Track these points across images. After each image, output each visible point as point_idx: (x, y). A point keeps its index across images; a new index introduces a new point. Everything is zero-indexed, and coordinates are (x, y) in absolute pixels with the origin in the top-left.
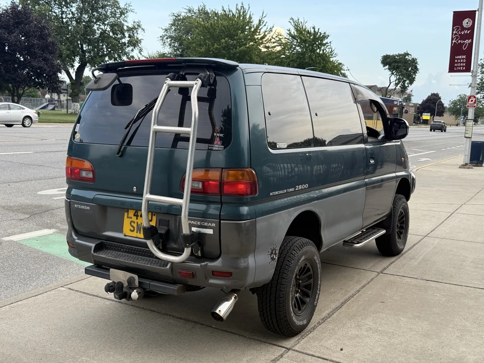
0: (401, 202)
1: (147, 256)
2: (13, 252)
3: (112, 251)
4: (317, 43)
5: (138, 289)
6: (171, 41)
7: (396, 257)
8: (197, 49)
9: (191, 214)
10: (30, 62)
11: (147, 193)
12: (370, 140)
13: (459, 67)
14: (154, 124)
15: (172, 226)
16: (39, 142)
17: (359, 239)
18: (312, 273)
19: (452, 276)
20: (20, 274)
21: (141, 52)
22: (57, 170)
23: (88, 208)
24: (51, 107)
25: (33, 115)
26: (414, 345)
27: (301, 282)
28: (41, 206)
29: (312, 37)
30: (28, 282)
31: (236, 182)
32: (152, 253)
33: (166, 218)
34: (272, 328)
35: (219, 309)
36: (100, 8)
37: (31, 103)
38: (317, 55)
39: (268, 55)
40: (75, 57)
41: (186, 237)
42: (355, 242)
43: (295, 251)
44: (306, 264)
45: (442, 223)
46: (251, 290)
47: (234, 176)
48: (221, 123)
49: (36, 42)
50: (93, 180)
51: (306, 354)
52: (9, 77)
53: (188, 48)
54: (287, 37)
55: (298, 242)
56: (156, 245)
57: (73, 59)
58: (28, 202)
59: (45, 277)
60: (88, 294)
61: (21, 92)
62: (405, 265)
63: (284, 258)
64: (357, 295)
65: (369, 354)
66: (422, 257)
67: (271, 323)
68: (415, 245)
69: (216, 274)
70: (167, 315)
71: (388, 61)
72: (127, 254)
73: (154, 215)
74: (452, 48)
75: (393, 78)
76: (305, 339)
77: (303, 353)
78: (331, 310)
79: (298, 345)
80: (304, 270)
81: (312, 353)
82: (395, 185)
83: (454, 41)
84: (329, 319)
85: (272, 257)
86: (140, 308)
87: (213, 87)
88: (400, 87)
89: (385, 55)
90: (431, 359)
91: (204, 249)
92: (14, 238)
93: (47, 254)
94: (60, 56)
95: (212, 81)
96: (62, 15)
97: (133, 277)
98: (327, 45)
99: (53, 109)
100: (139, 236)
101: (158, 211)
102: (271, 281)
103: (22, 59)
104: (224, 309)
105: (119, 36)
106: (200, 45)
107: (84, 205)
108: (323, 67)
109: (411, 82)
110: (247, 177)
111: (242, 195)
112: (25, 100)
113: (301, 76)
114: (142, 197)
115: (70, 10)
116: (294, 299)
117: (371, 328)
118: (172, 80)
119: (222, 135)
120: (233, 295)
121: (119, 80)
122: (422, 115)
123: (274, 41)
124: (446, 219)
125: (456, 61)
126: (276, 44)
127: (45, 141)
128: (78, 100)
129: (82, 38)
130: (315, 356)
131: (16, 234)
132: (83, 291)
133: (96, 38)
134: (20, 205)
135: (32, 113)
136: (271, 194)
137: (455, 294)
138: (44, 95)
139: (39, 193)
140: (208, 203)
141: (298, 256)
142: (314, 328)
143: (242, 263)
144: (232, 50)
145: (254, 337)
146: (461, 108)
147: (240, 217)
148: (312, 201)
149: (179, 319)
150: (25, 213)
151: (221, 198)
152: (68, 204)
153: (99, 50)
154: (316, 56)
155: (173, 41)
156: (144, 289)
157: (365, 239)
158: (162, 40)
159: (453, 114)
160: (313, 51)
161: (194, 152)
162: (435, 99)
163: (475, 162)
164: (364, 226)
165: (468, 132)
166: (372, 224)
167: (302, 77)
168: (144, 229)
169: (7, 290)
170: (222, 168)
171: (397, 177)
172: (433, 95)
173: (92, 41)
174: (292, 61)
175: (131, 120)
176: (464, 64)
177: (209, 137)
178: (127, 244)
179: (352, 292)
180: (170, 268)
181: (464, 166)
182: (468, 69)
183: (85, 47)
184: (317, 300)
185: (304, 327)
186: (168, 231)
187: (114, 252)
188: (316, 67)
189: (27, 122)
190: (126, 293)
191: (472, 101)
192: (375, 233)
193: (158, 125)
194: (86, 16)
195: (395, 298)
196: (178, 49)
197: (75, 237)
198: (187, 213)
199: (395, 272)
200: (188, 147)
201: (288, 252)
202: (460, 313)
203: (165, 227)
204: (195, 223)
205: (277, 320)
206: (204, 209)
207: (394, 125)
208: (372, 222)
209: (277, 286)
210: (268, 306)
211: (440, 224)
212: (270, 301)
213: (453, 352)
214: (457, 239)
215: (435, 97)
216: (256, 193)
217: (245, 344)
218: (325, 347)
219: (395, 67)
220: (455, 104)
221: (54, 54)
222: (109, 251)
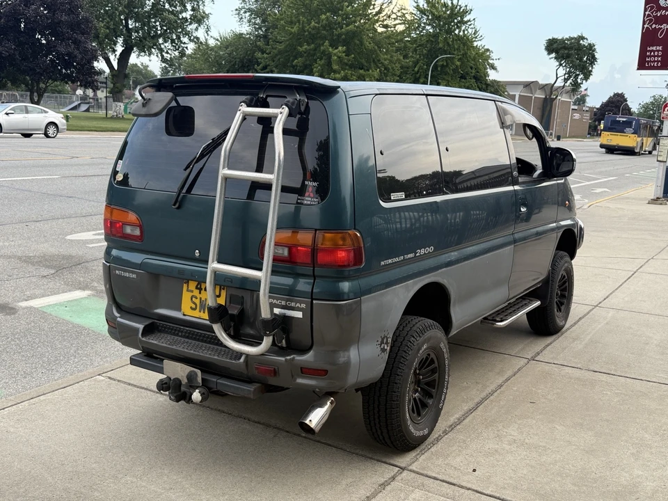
0: (563, 262)
1: (213, 343)
2: (33, 324)
3: (166, 335)
4: (456, 21)
5: (200, 389)
6: (251, 15)
7: (554, 337)
8: (286, 28)
9: (273, 290)
10: (55, 46)
11: (213, 262)
12: (521, 179)
13: (652, 62)
14: (224, 168)
15: (248, 305)
16: (68, 161)
17: (503, 314)
18: (437, 366)
19: (629, 366)
20: (42, 355)
21: (209, 32)
22: (93, 203)
23: (134, 276)
24: (84, 107)
25: (60, 122)
26: (573, 466)
27: (421, 377)
28: (70, 257)
29: (448, 13)
30: (53, 368)
31: (335, 249)
32: (219, 340)
33: (239, 293)
34: (381, 440)
35: (310, 418)
37: (56, 101)
38: (455, 37)
39: (386, 38)
40: (116, 38)
41: (265, 322)
42: (498, 319)
43: (414, 337)
44: (429, 355)
45: (619, 287)
47: (332, 240)
48: (316, 161)
49: (64, 18)
50: (141, 238)
51: (427, 476)
52: (26, 66)
53: (275, 27)
54: (414, 12)
55: (418, 325)
56: (226, 331)
57: (114, 41)
58: (53, 251)
59: (76, 360)
60: (135, 386)
61: (42, 85)
62: (565, 348)
63: (399, 347)
64: (498, 392)
65: (511, 478)
66: (589, 337)
67: (379, 433)
68: (580, 319)
69: (306, 371)
71: (558, 48)
72: (186, 340)
73: (223, 289)
74: (644, 36)
75: (562, 71)
76: (426, 454)
77: (422, 474)
78: (461, 413)
79: (415, 463)
80: (426, 363)
81: (434, 475)
82: (554, 239)
83: (646, 26)
84: (458, 427)
85: (382, 347)
87: (304, 116)
88: (571, 83)
89: (551, 38)
90: (594, 485)
91: (290, 337)
92: (36, 303)
93: (79, 326)
94: (97, 37)
95: (303, 108)
97: (194, 371)
98: (469, 23)
99: (87, 110)
100: (203, 317)
101: (230, 284)
102: (381, 378)
103: (44, 42)
104: (316, 418)
105: (178, 8)
106: (291, 23)
107: (129, 272)
108: (463, 55)
109: (587, 77)
110: (349, 241)
111: (344, 266)
112: (48, 97)
113: (427, 95)
114: (207, 265)
116: (412, 400)
117: (515, 440)
118: (248, 106)
119: (315, 184)
120: (329, 399)
121: (177, 101)
122: (599, 124)
123: (395, 17)
124: (625, 281)
125: (648, 54)
126: (397, 22)
127: (76, 159)
128: (122, 99)
129: (127, 11)
130: (438, 480)
131: (37, 298)
132: (128, 381)
133: (146, 12)
134: (42, 255)
135: (57, 117)
136: (382, 263)
137: (632, 392)
138: (75, 90)
139: (69, 237)
140: (297, 275)
141: (418, 344)
142: (438, 440)
143: (342, 358)
144: (336, 29)
145: (357, 451)
146: (654, 114)
147: (339, 296)
148: (438, 270)
149: (256, 424)
150: (48, 267)
151: (314, 270)
152: (107, 269)
153: (150, 28)
154: (453, 39)
155: (253, 16)
156: (209, 388)
157: (511, 314)
158: (238, 14)
160: (450, 32)
161: (277, 205)
162: (618, 101)
164: (510, 297)
165: (662, 154)
166: (522, 293)
167: (428, 97)
168: (210, 309)
169: (25, 377)
170: (316, 230)
171: (559, 228)
172: (616, 95)
173: (140, 16)
174: (420, 45)
175: (192, 159)
176: (659, 59)
177: (298, 185)
178: (187, 327)
179: (493, 387)
180: (244, 361)
181: (655, 201)
182: (664, 66)
183: (131, 24)
184: (444, 401)
185: (423, 439)
186: (242, 312)
187: (169, 336)
188: (454, 54)
189: (51, 131)
190: (185, 393)
191: (667, 111)
192: (526, 305)
193: (229, 169)
195: (549, 397)
196: (260, 28)
197: (117, 315)
198: (267, 290)
199: (552, 358)
200: (270, 199)
201: (404, 340)
202: (638, 420)
203: (237, 306)
204: (278, 302)
205: (388, 431)
206: (291, 284)
207: (556, 156)
208: (522, 290)
209: (389, 385)
210: (376, 412)
211: (617, 289)
212: (379, 405)
213: (625, 477)
214: (639, 311)
215: (618, 98)
216: (361, 263)
217: (345, 460)
218: (452, 466)
219: (565, 55)
220: (646, 109)
221: (88, 34)
222: (162, 335)
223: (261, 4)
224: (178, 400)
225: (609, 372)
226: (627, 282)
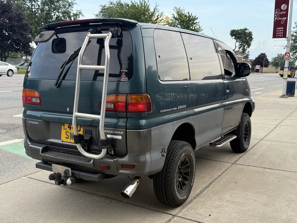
0: (246, 118)
1: (77, 155)
3: (54, 152)
4: (191, 23)
5: (71, 178)
7: (243, 153)
9: (106, 126)
10: (12, 36)
11: (75, 112)
12: (226, 77)
13: (279, 34)
14: (80, 64)
15: (94, 134)
16: (17, 85)
17: (219, 142)
18: (189, 165)
19: (280, 165)
23: (37, 123)
24: (26, 64)
25: (14, 69)
26: (258, 212)
27: (182, 170)
28: (14, 124)
29: (187, 19)
30: (3, 174)
31: (137, 103)
32: (80, 153)
33: (90, 129)
34: (163, 202)
35: (126, 190)
36: (55, 2)
37: (14, 62)
41: (103, 141)
42: (217, 144)
43: (178, 150)
44: (185, 159)
45: (271, 131)
46: (149, 176)
47: (135, 99)
49: (16, 24)
50: (40, 104)
51: (186, 219)
55: (180, 144)
56: (83, 148)
58: (6, 122)
59: (14, 170)
60: (42, 181)
62: (249, 158)
63: (171, 155)
64: (219, 178)
65: (228, 218)
66: (259, 154)
67: (162, 198)
68: (255, 145)
69: (124, 166)
70: (93, 194)
71: (236, 34)
72: (64, 154)
73: (82, 127)
74: (275, 23)
75: (238, 44)
76: (185, 208)
77: (184, 218)
78: (202, 188)
79: (180, 213)
80: (184, 163)
81: (190, 218)
82: (242, 107)
83: (276, 19)
84: (201, 195)
85: (162, 154)
86: (75, 189)
87: (120, 38)
88: (242, 49)
89: (232, 30)
90: (269, 220)
91: (116, 150)
93: (16, 155)
94: (31, 32)
95: (119, 34)
96: (32, 7)
97: (67, 169)
98: (197, 24)
100: (71, 141)
101: (85, 124)
102: (162, 170)
103: (7, 34)
104: (130, 190)
105: (68, 19)
107: (35, 121)
109: (249, 46)
110: (144, 99)
111: (141, 112)
112: (10, 60)
114: (73, 114)
115: (37, 3)
116: (178, 182)
117: (229, 200)
118: (92, 33)
119: (126, 71)
120: (136, 181)
121: (57, 36)
122: (255, 67)
124: (274, 129)
125: (277, 31)
127: (20, 84)
129: (44, 21)
130: (192, 220)
132: (38, 179)
133: (53, 21)
134: (1, 124)
135: (13, 67)
136: (161, 111)
137: (283, 176)
138: (22, 57)
139: (14, 116)
140: (118, 118)
141: (180, 153)
142: (191, 201)
143: (142, 159)
145: (151, 208)
146: (279, 62)
147: (140, 127)
148: (188, 117)
149: (101, 197)
150: (3, 129)
151: (127, 114)
152: (24, 121)
156: (75, 178)
157: (223, 142)
159: (274, 66)
160: (188, 27)
161: (107, 82)
162: (263, 57)
163: (289, 94)
164: (223, 133)
165: (285, 75)
166: (228, 132)
167: (181, 33)
170: (127, 94)
171: (244, 101)
172: (262, 54)
176: (282, 33)
177: (118, 73)
178: (64, 147)
179: (216, 176)
180: (93, 163)
181: (283, 96)
182: (284, 36)
184: (193, 182)
185: (184, 200)
186: (91, 138)
187: (55, 152)
189: (10, 73)
190: (63, 180)
191: (287, 56)
192: (230, 138)
193: (83, 64)
194: (47, 7)
195: (244, 180)
197: (29, 143)
198: (103, 125)
199: (243, 163)
200: (103, 80)
201: (173, 151)
202: (287, 189)
203: (89, 135)
204: (109, 132)
205: (166, 197)
206: (115, 122)
207: (241, 68)
208: (228, 130)
209: (166, 173)
210: (160, 187)
211: (270, 132)
212: (161, 184)
213: (284, 216)
214: (282, 141)
215: (263, 56)
216: (151, 110)
217: (145, 213)
218: (199, 214)
219: (239, 37)
220: (275, 60)
221: (27, 31)
222: (52, 152)
223: (105, 17)
224: (59, 184)
225: (271, 168)
226: (275, 129)
